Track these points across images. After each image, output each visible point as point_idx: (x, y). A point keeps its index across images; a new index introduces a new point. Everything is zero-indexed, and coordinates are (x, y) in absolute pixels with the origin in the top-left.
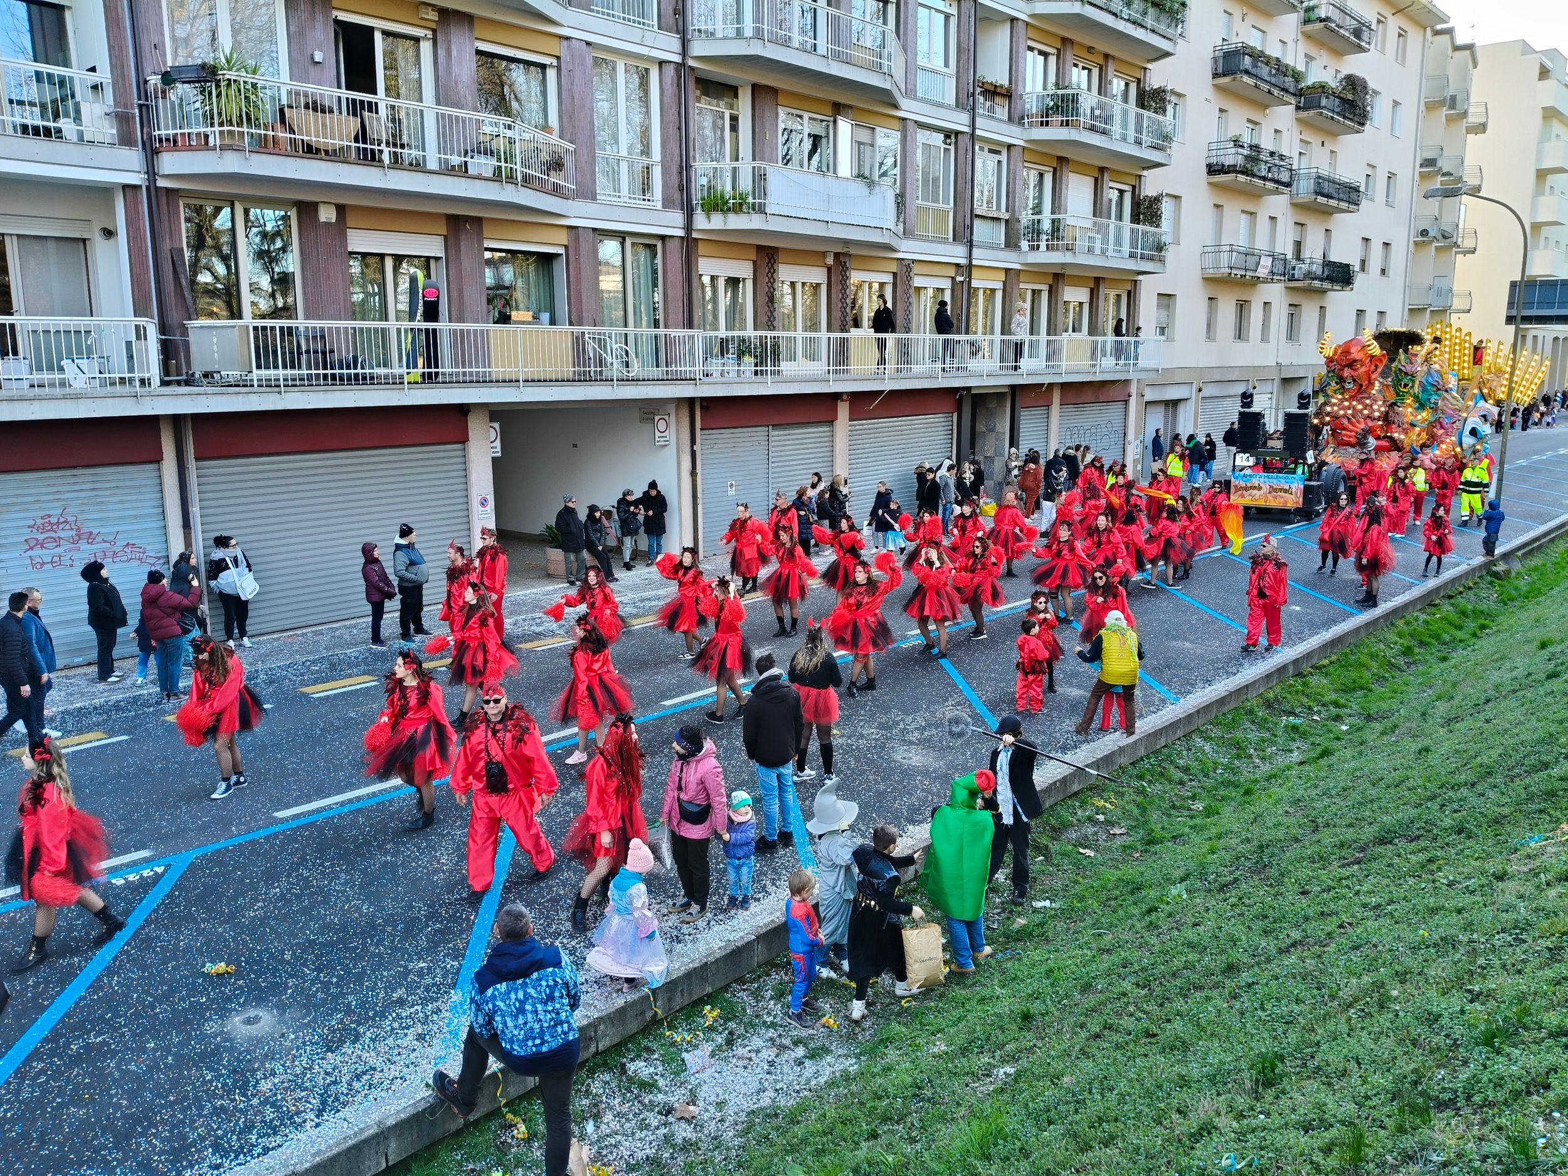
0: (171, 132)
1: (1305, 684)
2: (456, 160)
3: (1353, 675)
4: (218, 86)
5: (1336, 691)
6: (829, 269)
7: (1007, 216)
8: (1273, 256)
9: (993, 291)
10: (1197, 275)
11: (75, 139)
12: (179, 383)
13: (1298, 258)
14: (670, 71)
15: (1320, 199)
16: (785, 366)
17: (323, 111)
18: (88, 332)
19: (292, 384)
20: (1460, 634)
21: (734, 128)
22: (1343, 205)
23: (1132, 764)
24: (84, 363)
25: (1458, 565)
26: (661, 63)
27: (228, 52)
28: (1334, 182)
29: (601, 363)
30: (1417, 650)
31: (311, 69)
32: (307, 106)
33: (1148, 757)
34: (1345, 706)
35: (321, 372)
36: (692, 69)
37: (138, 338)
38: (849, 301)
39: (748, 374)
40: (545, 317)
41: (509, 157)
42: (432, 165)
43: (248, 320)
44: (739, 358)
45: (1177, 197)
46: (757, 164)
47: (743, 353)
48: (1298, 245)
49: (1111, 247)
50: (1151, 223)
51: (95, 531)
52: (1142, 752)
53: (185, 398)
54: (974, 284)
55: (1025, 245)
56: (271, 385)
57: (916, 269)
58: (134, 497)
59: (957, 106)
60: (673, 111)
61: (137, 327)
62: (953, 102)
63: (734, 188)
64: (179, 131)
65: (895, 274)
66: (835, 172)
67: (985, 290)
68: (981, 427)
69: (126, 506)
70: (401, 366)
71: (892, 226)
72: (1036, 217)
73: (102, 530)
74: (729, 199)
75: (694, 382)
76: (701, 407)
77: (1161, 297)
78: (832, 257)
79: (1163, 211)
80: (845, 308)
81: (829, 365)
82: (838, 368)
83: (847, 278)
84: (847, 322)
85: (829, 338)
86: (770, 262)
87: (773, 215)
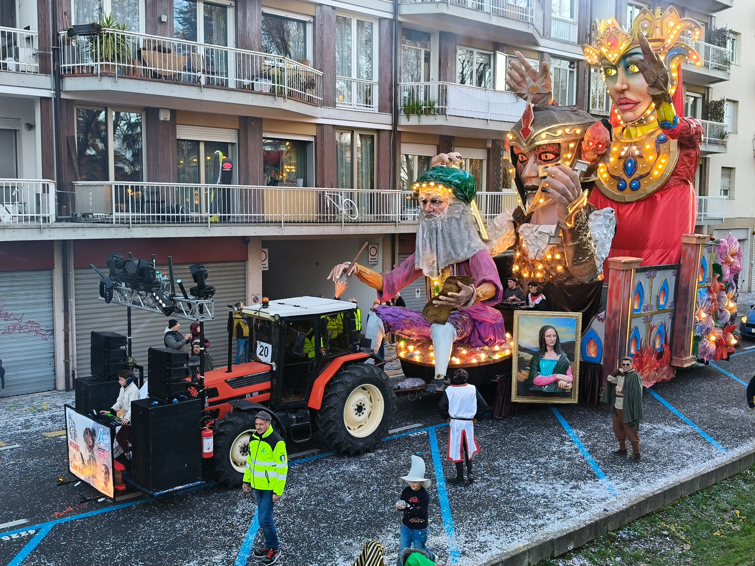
0: (71, 65)
2: (247, 82)
4: (101, 37)
6: (489, 150)
10: (749, 155)
11: (14, 70)
12: (67, 220)
14: (386, 24)
17: (165, 52)
18: (13, 188)
19: (137, 222)
21: (427, 60)
23: (690, 496)
24: (10, 207)
26: (381, 19)
27: (108, 17)
29: (335, 210)
31: (159, 26)
32: (154, 49)
33: (702, 491)
35: (156, 215)
36: (401, 23)
37: (44, 191)
38: (501, 171)
40: (301, 181)
41: (280, 80)
42: (232, 85)
43: (112, 181)
45: (735, 102)
46: (441, 83)
50: (716, 120)
51: (10, 313)
52: (698, 487)
53: (70, 230)
56: (124, 222)
58: (35, 292)
59: (579, 43)
60: (388, 49)
61: (44, 185)
62: (576, 40)
63: (425, 99)
64: (76, 65)
66: (494, 87)
69: (30, 297)
70: (207, 211)
73: (14, 312)
74: (422, 106)
75: (394, 224)
76: (400, 240)
77: (724, 170)
78: (491, 142)
79: (725, 112)
80: (499, 176)
81: (486, 213)
82: (493, 215)
83: (501, 156)
84: (500, 185)
85: (487, 196)
86: (448, 146)
87: (451, 115)
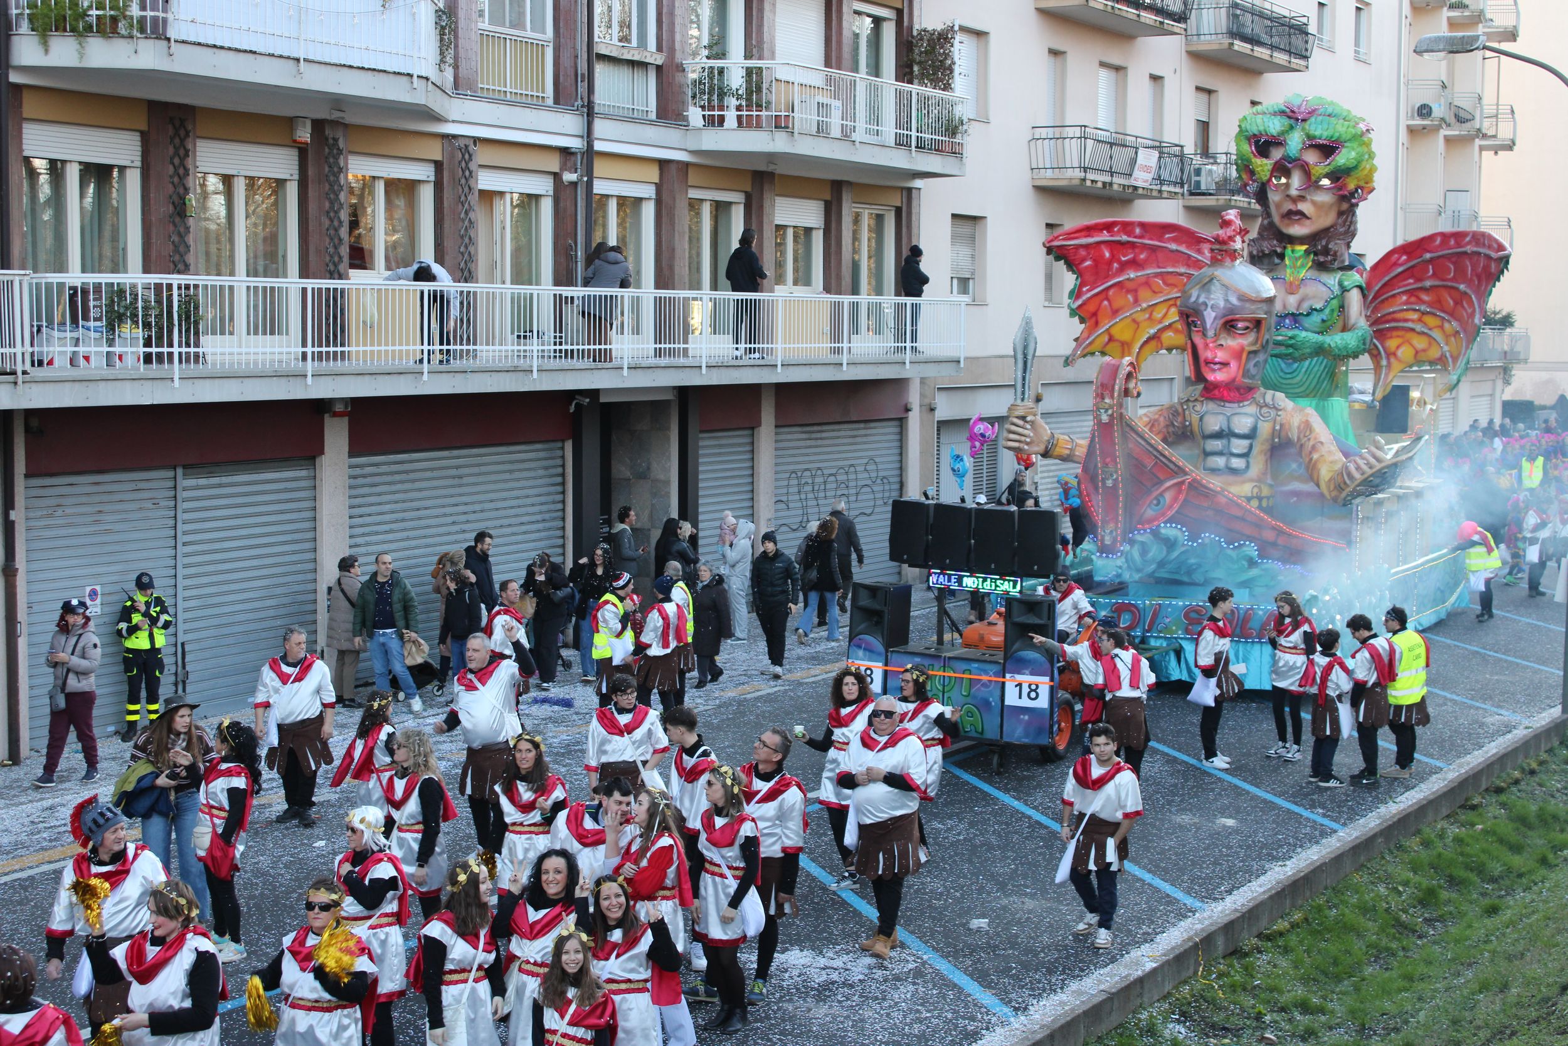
1: (1248, 971)
3: (1333, 948)
5: (1305, 980)
6: (303, 152)
7: (659, 60)
8: (1159, 147)
9: (639, 200)
10: (1021, 182)
13: (1205, 150)
15: (1240, 46)
16: (212, 346)
20: (1517, 861)
22: (1281, 58)
25: (1509, 728)
28: (1261, 15)
30: (1444, 895)
34: (1322, 1011)
38: (344, 215)
39: (129, 361)
44: (111, 328)
45: (980, 34)
47: (121, 318)
48: (1204, 128)
49: (861, 124)
50: (935, 82)
54: (599, 187)
55: (695, 115)
57: (482, 155)
65: (438, 165)
67: (622, 201)
68: (621, 469)
71: (430, 71)
72: (717, 63)
74: (90, 7)
75: (11, 378)
76: (28, 430)
77: (959, 222)
78: (309, 129)
79: (956, 59)
80: (336, 230)
81: (304, 344)
82: (324, 349)
83: (341, 170)
84: (340, 258)
85: (304, 290)
86: (177, 134)
87: (183, 42)
